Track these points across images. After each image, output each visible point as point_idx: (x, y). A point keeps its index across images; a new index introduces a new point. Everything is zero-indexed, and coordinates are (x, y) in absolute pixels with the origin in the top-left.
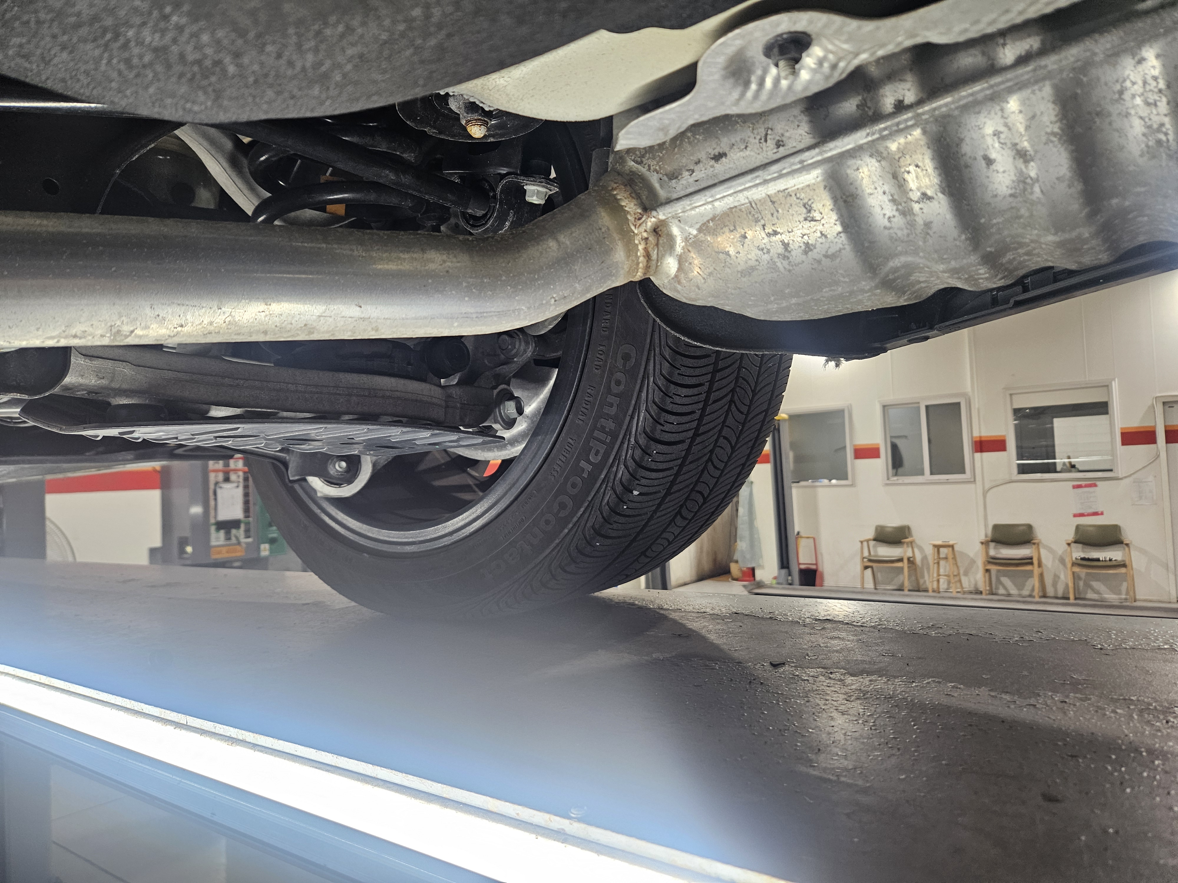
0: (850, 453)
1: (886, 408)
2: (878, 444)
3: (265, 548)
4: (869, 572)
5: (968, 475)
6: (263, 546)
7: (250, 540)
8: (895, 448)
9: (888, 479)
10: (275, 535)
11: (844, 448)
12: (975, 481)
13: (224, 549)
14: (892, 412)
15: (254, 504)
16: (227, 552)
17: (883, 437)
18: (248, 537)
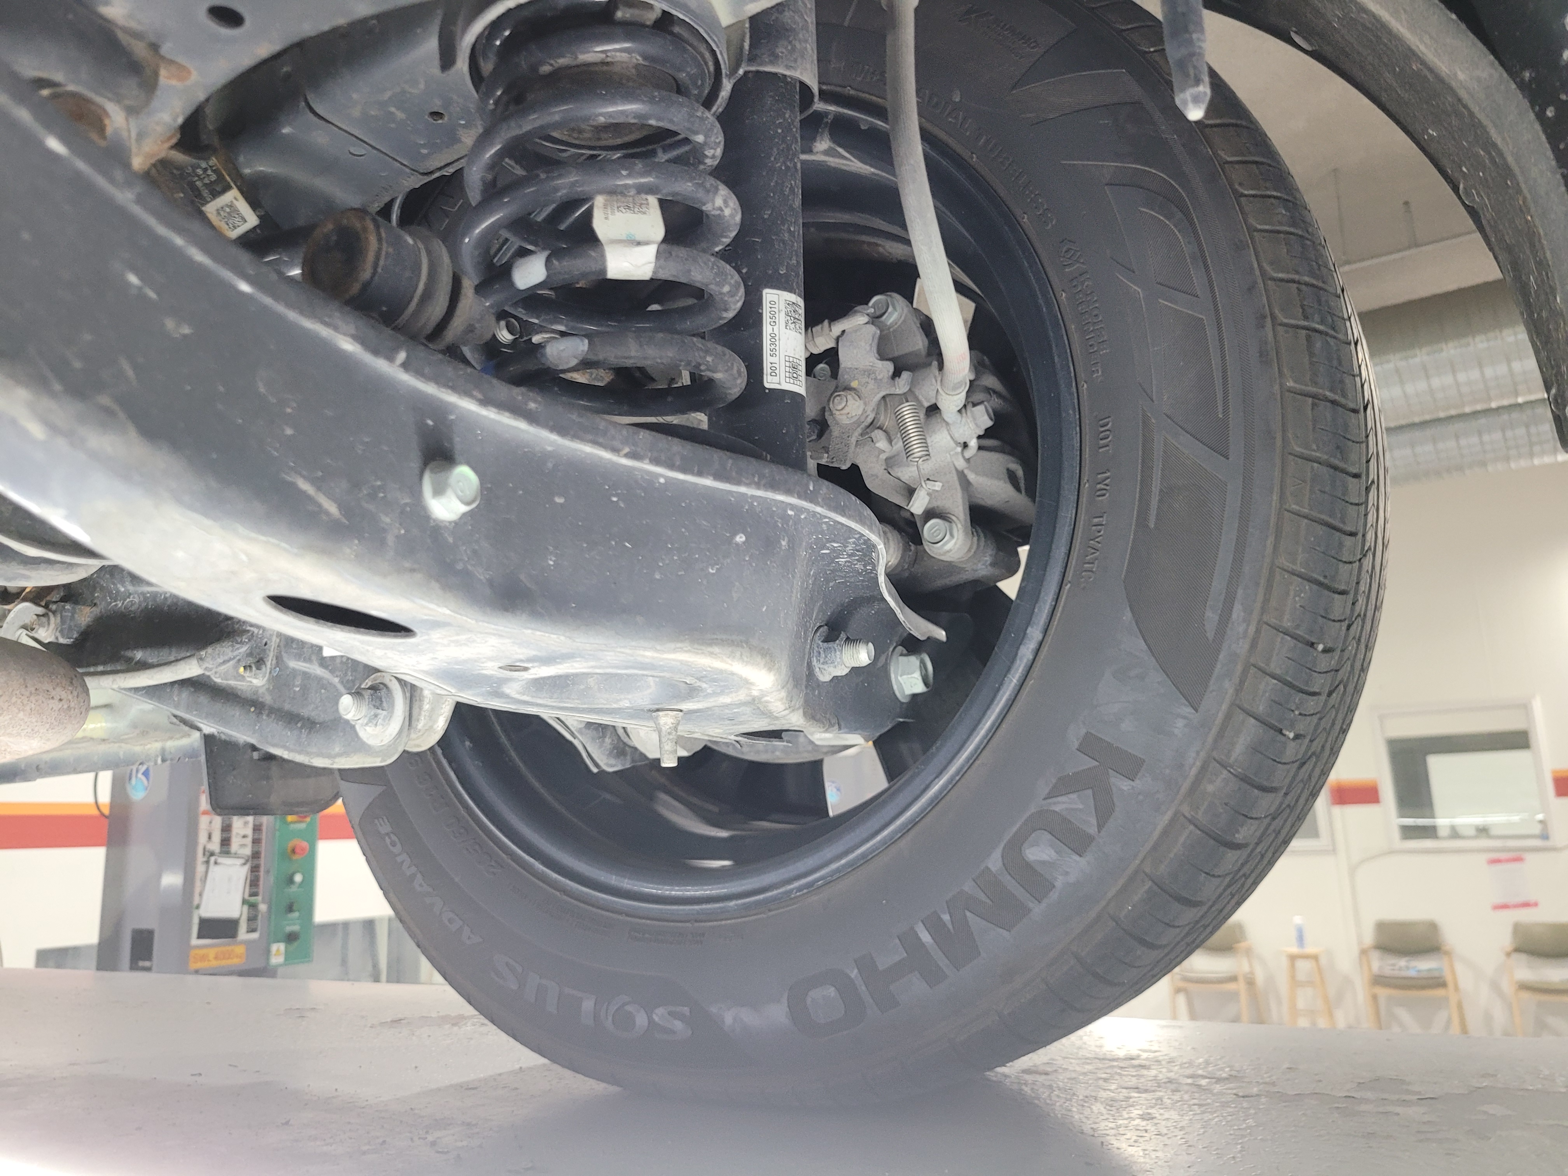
3: (278, 950)
5: (1323, 842)
6: (274, 947)
7: (255, 936)
10: (296, 928)
12: (1334, 851)
13: (212, 953)
15: (268, 872)
16: (216, 958)
18: (251, 930)
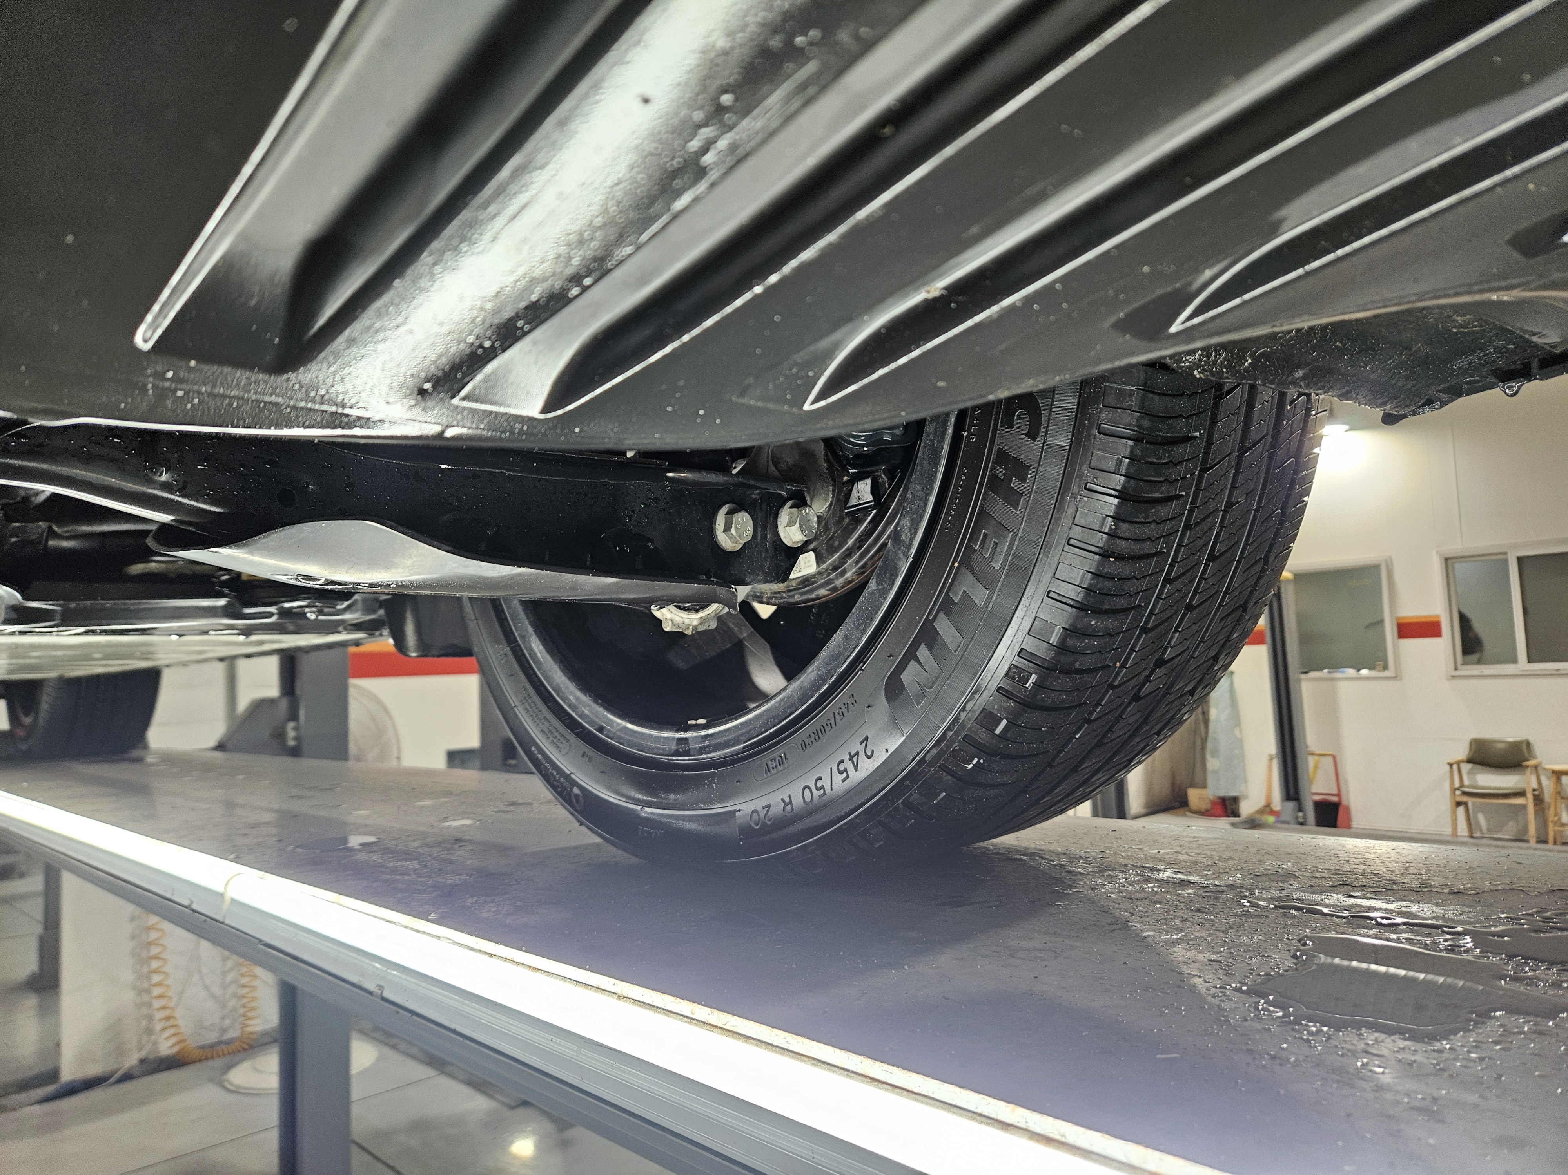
0: (1390, 630)
1: (1450, 562)
2: (1438, 616)
4: (1461, 810)
8: (1465, 622)
9: (1456, 669)
11: (1381, 622)
14: (1458, 567)
17: (1447, 605)
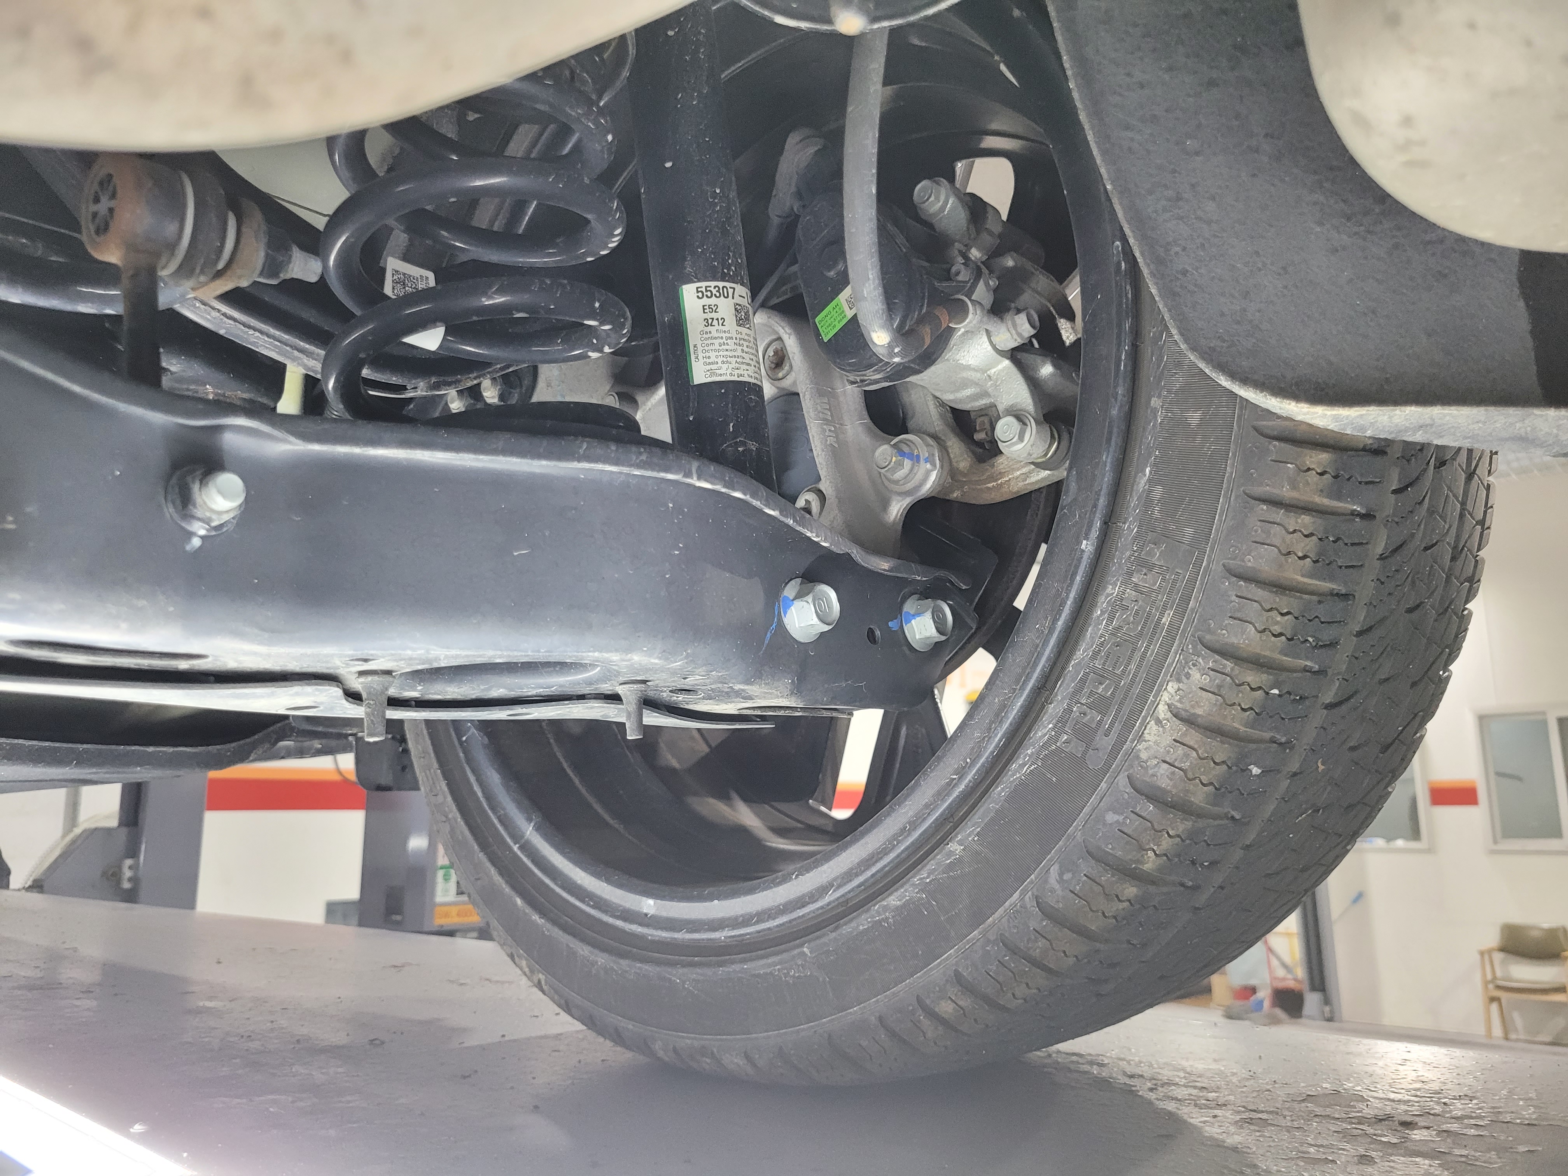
0: (1422, 795)
1: (1484, 719)
2: (1474, 781)
4: (1494, 1007)
9: (1494, 843)
13: (454, 910)
14: (1493, 725)
16: (457, 915)
